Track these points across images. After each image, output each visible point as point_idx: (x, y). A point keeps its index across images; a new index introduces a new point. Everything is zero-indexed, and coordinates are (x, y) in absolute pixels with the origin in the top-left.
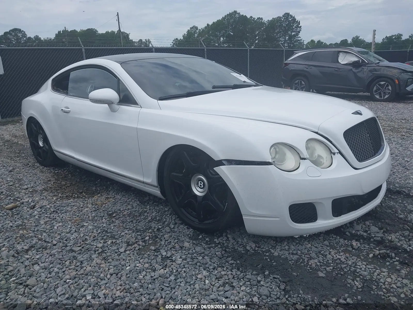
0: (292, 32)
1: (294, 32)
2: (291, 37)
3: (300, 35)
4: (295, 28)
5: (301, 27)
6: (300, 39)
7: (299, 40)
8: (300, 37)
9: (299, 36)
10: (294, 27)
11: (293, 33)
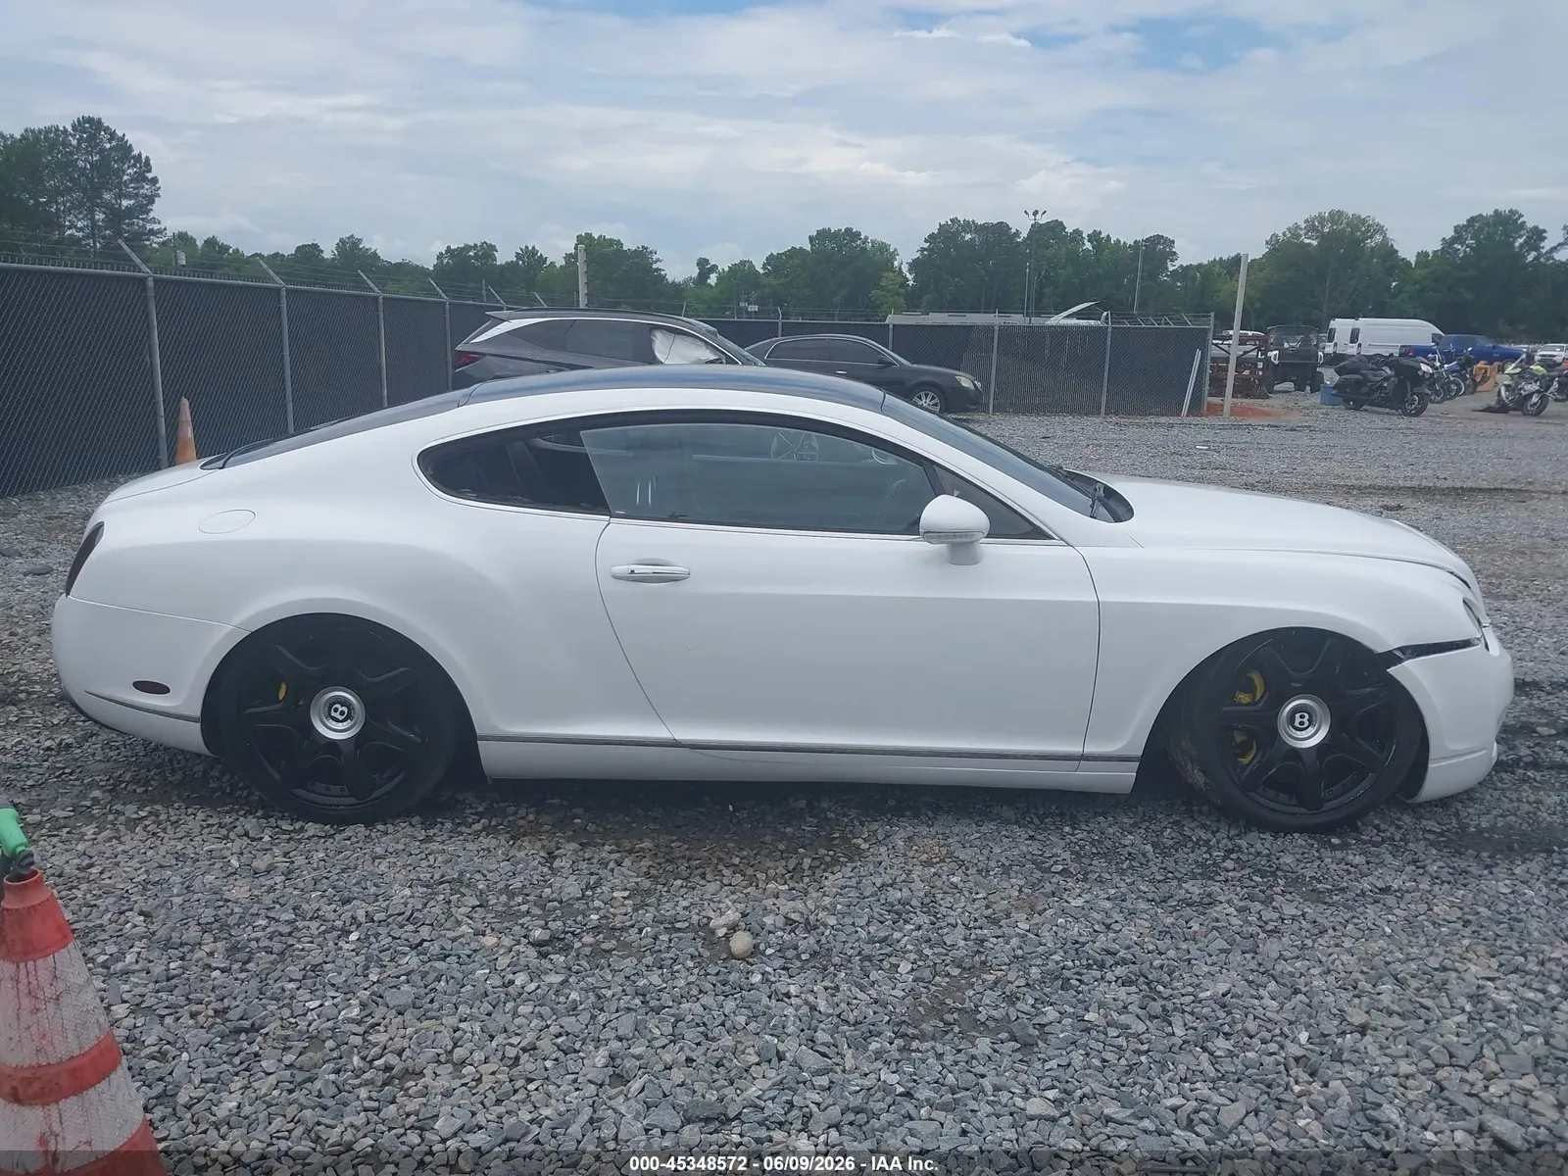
0: (119, 196)
1: (128, 197)
2: (116, 216)
3: (157, 210)
4: (131, 181)
5: (154, 181)
6: (156, 227)
7: (151, 230)
8: (154, 221)
9: (151, 215)
10: (126, 178)
11: (125, 203)
